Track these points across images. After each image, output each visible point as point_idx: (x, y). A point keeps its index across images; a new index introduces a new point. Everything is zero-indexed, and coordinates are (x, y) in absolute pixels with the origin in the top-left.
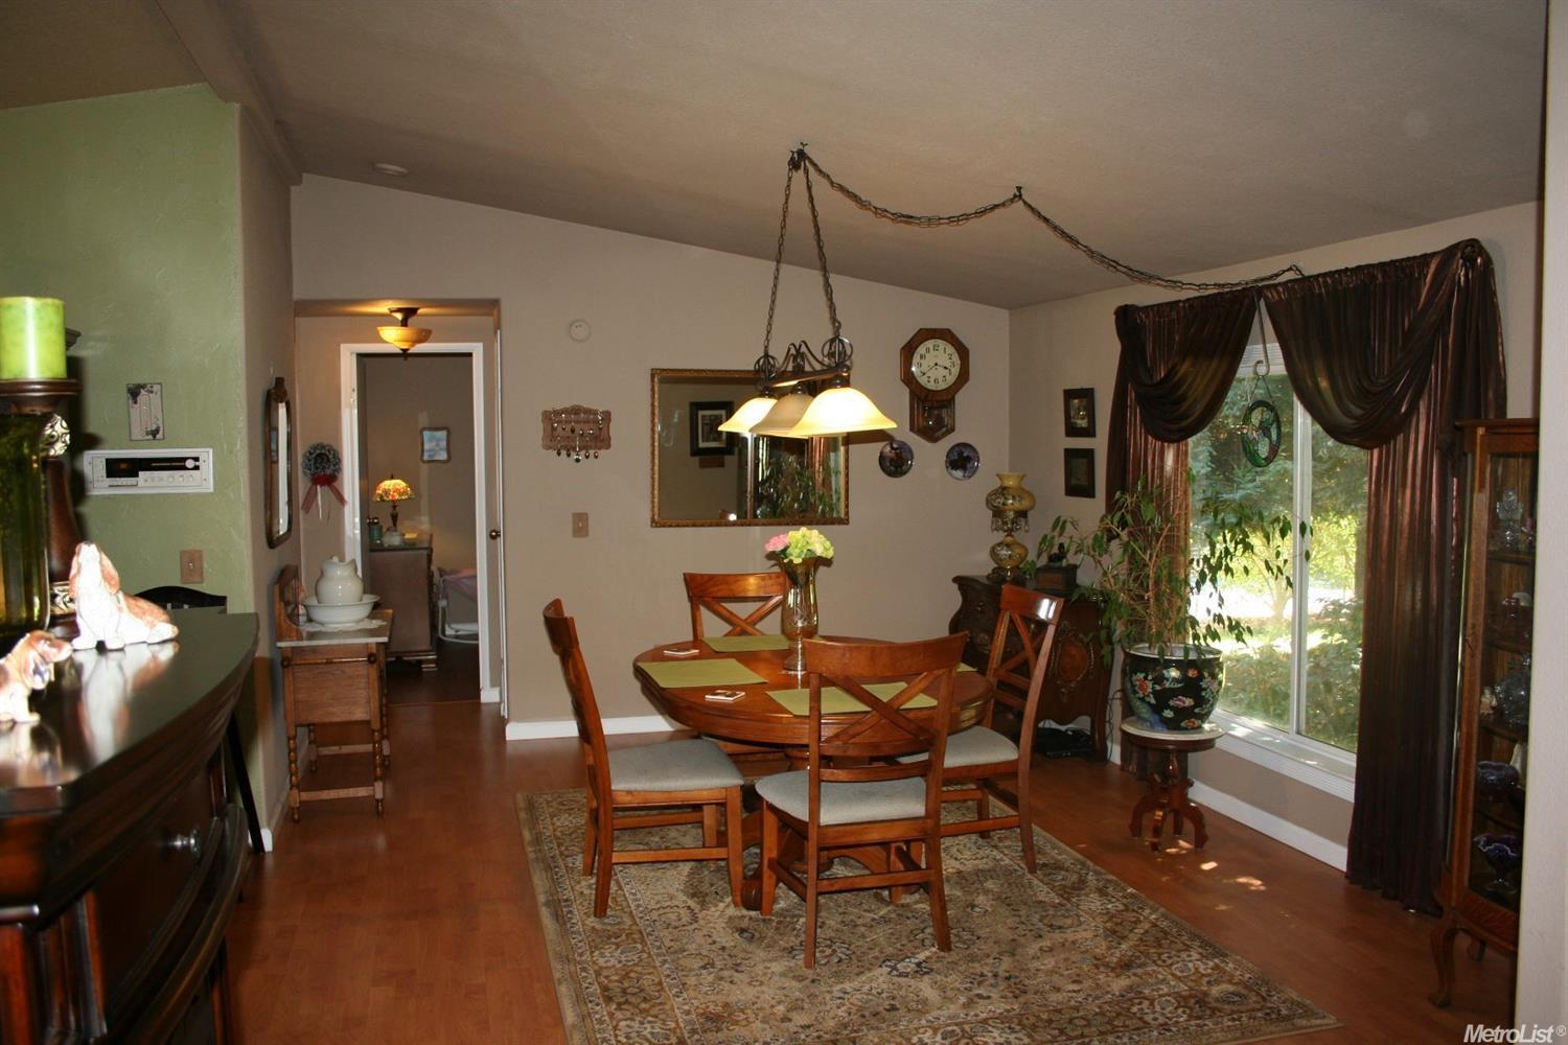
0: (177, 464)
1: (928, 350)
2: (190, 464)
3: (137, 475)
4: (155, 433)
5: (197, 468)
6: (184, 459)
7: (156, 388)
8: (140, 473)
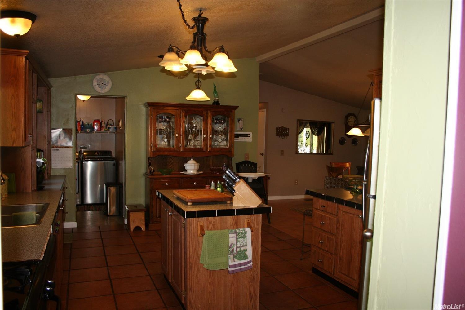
0: (246, 135)
1: (350, 118)
2: (249, 135)
3: (238, 137)
4: (242, 129)
5: (250, 136)
6: (247, 135)
7: (243, 119)
8: (239, 137)
